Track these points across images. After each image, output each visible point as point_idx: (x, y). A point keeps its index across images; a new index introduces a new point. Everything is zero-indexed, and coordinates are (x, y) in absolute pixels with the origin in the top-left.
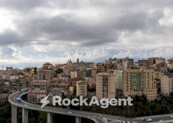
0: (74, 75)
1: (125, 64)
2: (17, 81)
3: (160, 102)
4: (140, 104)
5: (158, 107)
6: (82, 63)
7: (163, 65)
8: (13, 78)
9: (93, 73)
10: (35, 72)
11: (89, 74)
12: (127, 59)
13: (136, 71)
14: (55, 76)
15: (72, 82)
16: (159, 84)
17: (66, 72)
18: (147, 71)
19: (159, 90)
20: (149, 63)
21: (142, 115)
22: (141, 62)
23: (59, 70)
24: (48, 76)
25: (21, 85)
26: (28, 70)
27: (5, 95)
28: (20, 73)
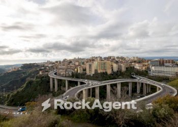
0: (77, 64)
1: (99, 59)
2: (52, 67)
3: (113, 75)
4: (105, 75)
5: (112, 77)
6: (80, 59)
7: (114, 59)
8: (50, 65)
9: (85, 63)
10: (60, 63)
11: (83, 63)
12: (99, 57)
13: (103, 62)
14: (69, 64)
15: (76, 67)
16: (112, 67)
17: (73, 63)
18: (107, 62)
19: (112, 70)
20: (108, 58)
21: (105, 80)
22: (105, 58)
23: (70, 62)
24: (66, 64)
25: (54, 68)
26: (57, 62)
27: (47, 73)
28: (53, 63)
